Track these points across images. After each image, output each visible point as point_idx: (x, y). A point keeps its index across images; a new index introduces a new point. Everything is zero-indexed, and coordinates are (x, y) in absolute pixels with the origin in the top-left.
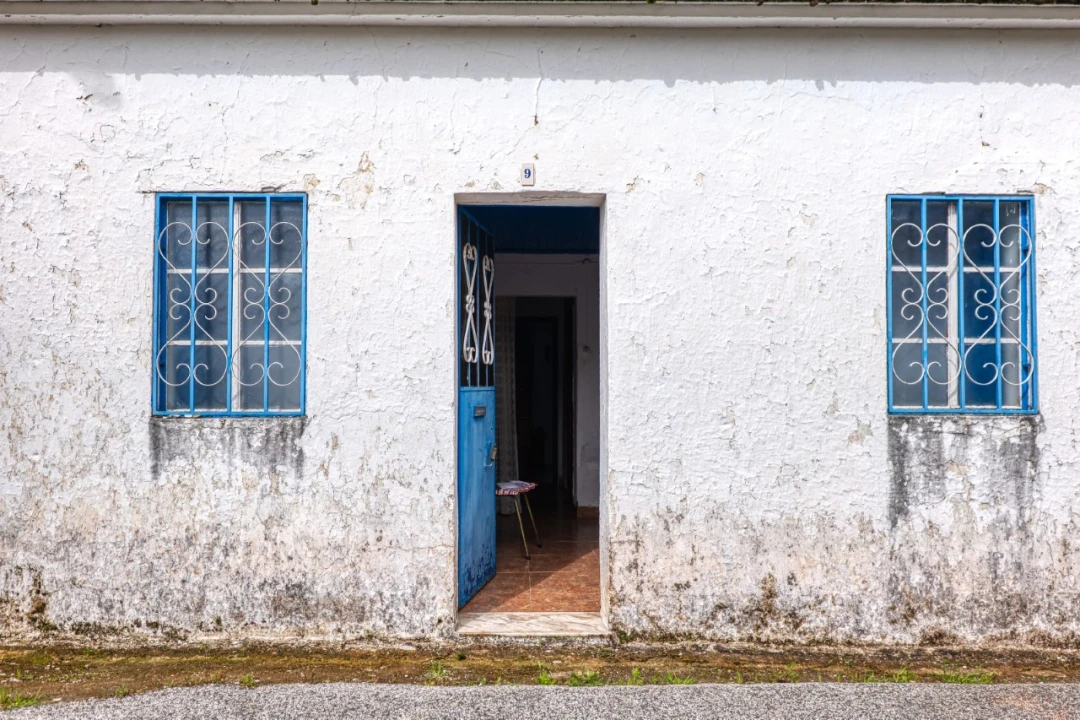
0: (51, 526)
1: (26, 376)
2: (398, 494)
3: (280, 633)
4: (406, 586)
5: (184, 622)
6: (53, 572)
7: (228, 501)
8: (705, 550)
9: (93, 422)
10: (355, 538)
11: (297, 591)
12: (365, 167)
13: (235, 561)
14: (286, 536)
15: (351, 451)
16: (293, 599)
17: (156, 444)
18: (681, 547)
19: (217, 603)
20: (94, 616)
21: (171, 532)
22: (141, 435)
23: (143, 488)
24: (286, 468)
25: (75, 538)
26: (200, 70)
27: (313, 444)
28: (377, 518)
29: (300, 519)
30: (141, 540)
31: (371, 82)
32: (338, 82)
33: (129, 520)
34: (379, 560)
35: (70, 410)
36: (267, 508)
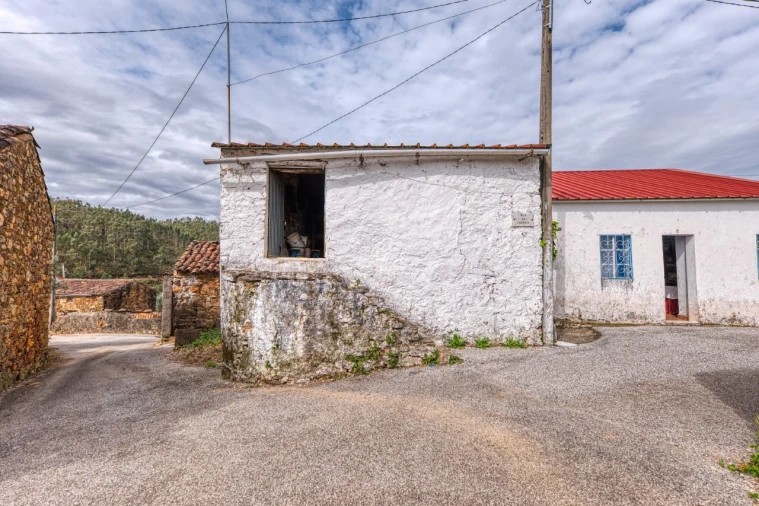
0: (581, 300)
1: (575, 271)
2: (653, 294)
3: (629, 322)
4: (655, 314)
5: (609, 319)
6: (582, 309)
7: (617, 296)
8: (719, 307)
9: (588, 280)
10: (644, 303)
11: (632, 314)
12: (643, 229)
13: (619, 307)
14: (630, 303)
15: (643, 287)
16: (632, 315)
17: (602, 284)
18: (714, 306)
19: (616, 316)
20: (591, 318)
21: (606, 301)
22: (599, 282)
23: (600, 292)
24: (630, 290)
25: (587, 302)
26: (607, 211)
27: (635, 284)
28: (649, 299)
29: (632, 300)
30: (600, 303)
31: (643, 213)
32: (637, 213)
33: (597, 299)
34: (649, 308)
35: (584, 278)
36: (626, 297)
